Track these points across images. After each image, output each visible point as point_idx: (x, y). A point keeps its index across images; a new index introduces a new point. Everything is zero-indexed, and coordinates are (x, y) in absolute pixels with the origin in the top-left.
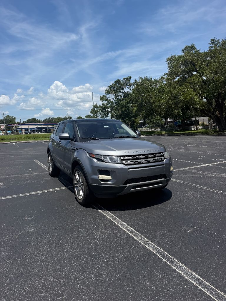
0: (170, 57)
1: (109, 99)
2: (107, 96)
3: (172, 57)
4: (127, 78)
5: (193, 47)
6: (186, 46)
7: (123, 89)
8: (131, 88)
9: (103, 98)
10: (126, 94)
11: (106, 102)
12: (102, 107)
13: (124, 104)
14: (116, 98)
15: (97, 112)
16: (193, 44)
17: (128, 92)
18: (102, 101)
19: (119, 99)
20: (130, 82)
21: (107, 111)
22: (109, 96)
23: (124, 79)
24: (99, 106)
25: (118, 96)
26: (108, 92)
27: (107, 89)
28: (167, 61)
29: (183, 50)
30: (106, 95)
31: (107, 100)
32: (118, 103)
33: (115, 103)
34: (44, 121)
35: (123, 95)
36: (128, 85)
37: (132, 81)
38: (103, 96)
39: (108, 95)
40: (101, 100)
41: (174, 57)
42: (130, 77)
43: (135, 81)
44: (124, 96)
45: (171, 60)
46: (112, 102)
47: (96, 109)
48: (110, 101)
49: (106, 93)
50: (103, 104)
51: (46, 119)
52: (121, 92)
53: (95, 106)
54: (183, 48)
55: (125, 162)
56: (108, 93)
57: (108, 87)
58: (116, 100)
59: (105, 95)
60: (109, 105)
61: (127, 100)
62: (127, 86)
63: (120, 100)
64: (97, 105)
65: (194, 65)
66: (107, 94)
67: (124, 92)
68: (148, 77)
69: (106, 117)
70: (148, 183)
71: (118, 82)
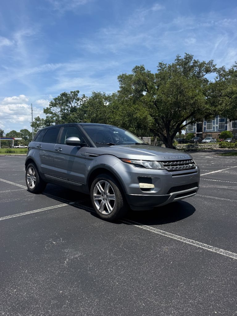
0: (121, 75)
1: (54, 112)
2: (51, 109)
3: (123, 75)
4: (75, 92)
5: (142, 68)
6: (136, 66)
7: (70, 103)
8: (79, 102)
9: (46, 111)
10: (73, 108)
11: (51, 115)
12: (46, 121)
13: (72, 119)
14: (61, 111)
15: (40, 126)
16: (143, 65)
17: (75, 107)
18: (46, 114)
19: (65, 113)
20: (78, 97)
21: (52, 125)
22: (53, 109)
23: (72, 92)
24: (42, 119)
25: (64, 110)
26: (53, 105)
27: (51, 102)
28: (118, 79)
29: (134, 69)
31: (52, 113)
32: (65, 117)
33: (62, 117)
35: (69, 109)
36: (76, 100)
37: (80, 96)
38: (47, 108)
40: (44, 113)
41: (125, 75)
42: (78, 92)
43: (83, 96)
44: (71, 111)
45: (122, 78)
46: (58, 116)
47: (38, 122)
48: (56, 115)
50: (47, 117)
52: (67, 106)
53: (38, 119)
54: (133, 68)
55: (168, 168)
56: (52, 106)
57: (54, 99)
58: (62, 114)
59: (49, 107)
60: (54, 118)
61: (75, 114)
62: (74, 101)
63: (68, 115)
64: (40, 118)
65: (146, 85)
66: (51, 106)
67: (71, 106)
68: (102, 93)
70: (181, 193)
71: (64, 95)
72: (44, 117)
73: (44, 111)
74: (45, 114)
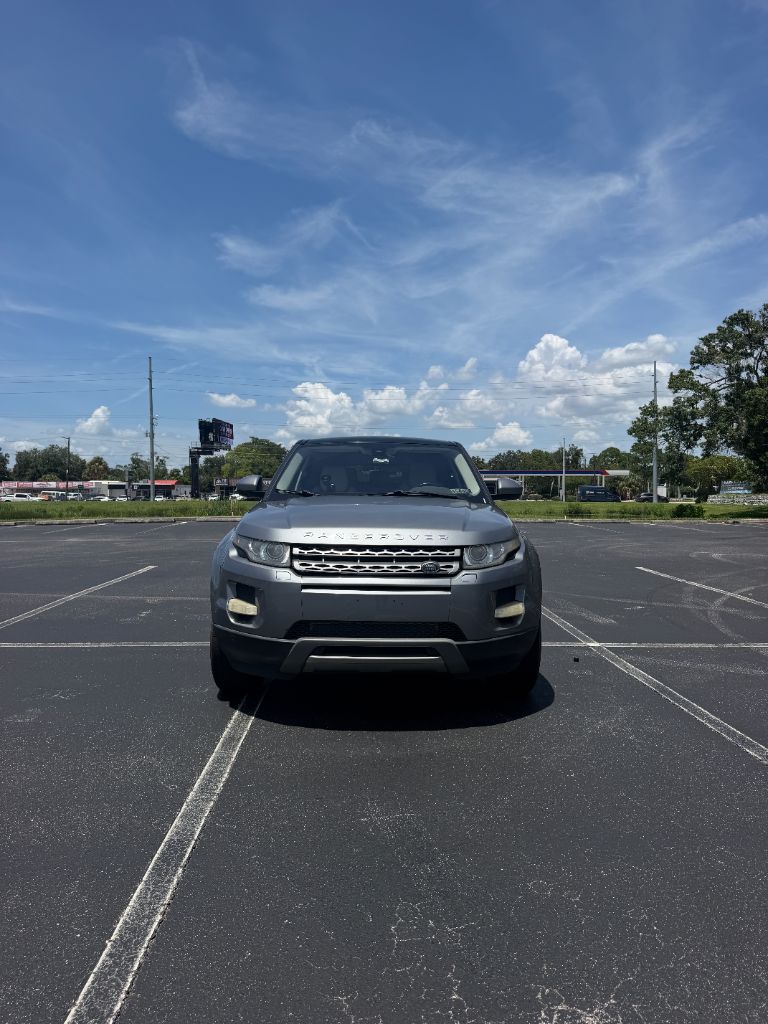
1: (702, 381)
2: (696, 372)
9: (678, 381)
11: (691, 393)
12: (673, 412)
13: (760, 400)
14: (730, 377)
15: (655, 430)
18: (676, 392)
19: (743, 380)
21: (696, 424)
22: (703, 372)
24: (665, 408)
25: (740, 371)
26: (701, 359)
27: (697, 348)
30: (694, 368)
31: (694, 386)
32: (739, 396)
33: (727, 397)
34: (490, 463)
35: (760, 366)
38: (682, 371)
39: (701, 367)
40: (670, 387)
46: (714, 395)
47: (651, 421)
48: (707, 390)
49: (692, 363)
50: (676, 401)
51: (497, 457)
53: (650, 410)
56: (700, 362)
57: (702, 339)
58: (731, 386)
59: (688, 368)
60: (701, 404)
63: (750, 386)
64: (656, 407)
66: (696, 365)
69: (688, 447)
71: (740, 318)
72: (666, 401)
73: (670, 383)
74: (670, 392)
